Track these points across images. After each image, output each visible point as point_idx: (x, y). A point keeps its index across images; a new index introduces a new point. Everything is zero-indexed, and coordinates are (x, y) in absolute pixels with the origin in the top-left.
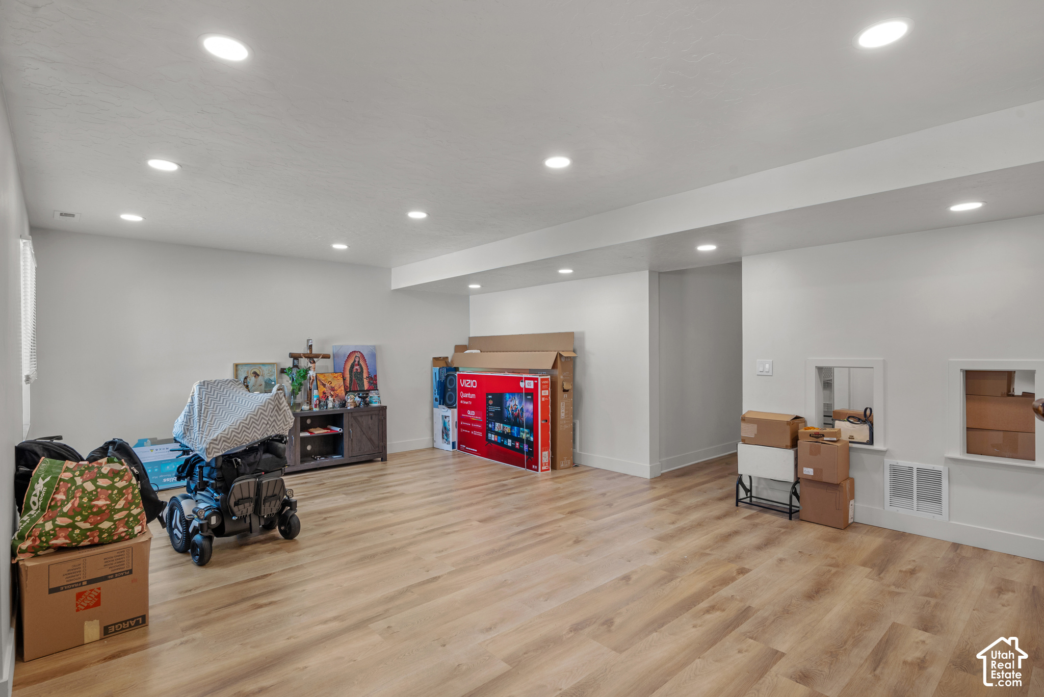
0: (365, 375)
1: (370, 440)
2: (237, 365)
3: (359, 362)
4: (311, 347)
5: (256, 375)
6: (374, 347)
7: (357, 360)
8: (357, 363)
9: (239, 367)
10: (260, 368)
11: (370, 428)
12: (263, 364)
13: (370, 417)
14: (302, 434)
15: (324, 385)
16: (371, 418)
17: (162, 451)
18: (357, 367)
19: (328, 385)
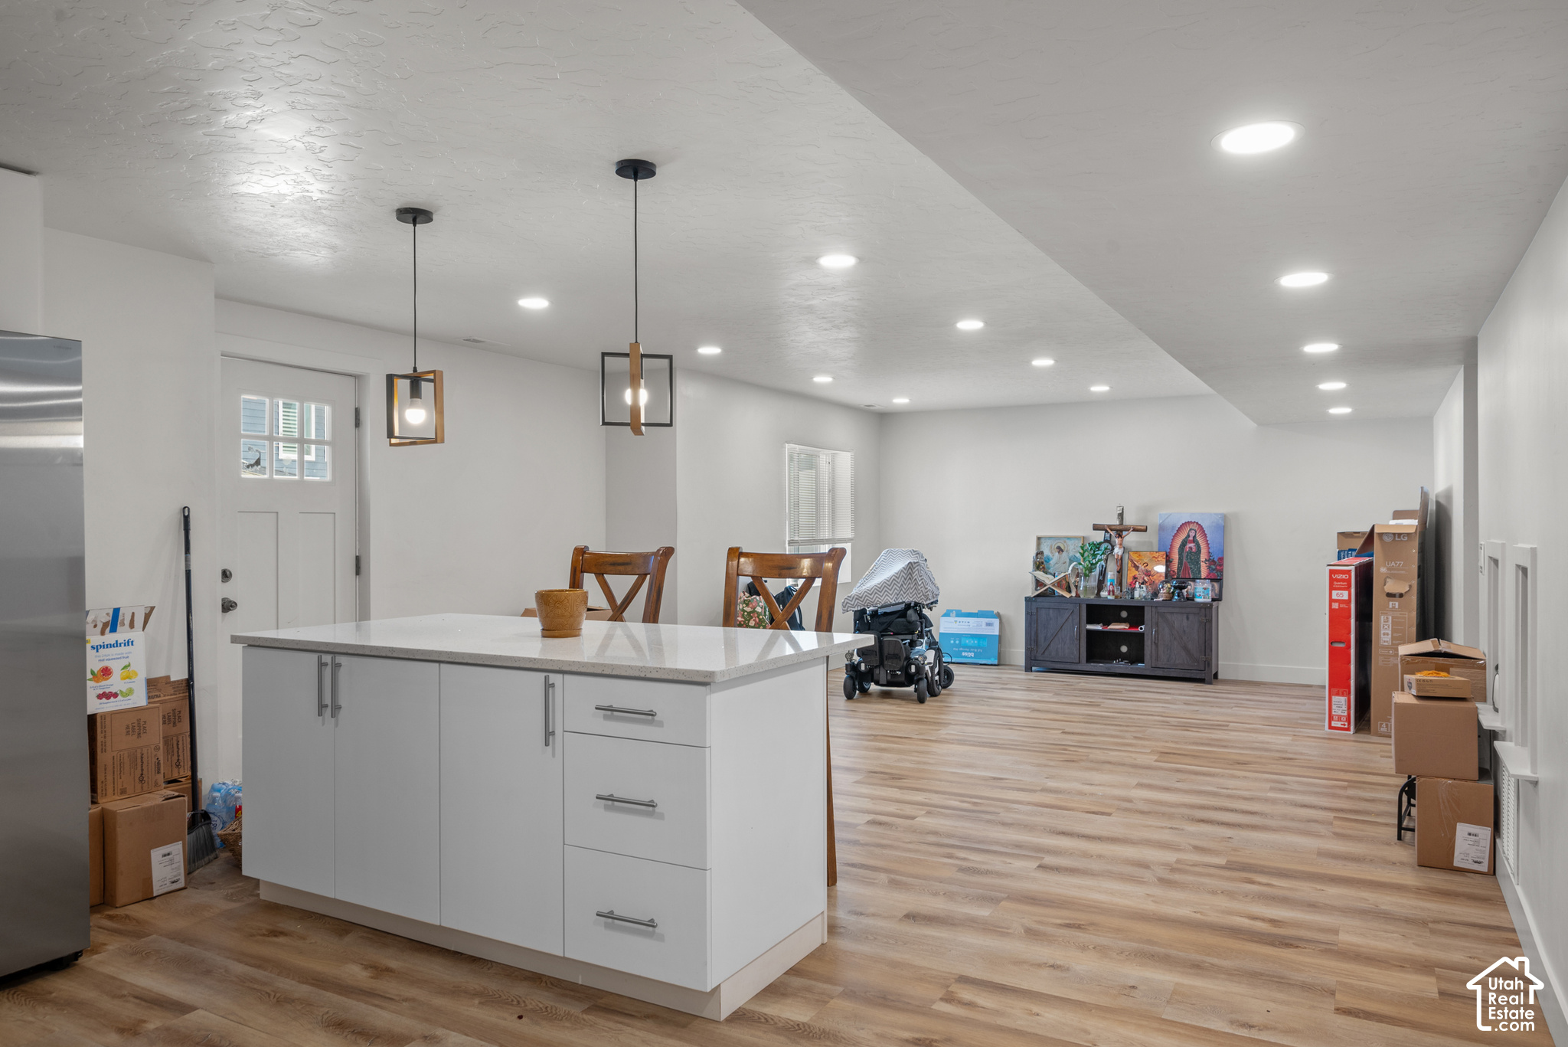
0: (1203, 557)
1: (1185, 648)
2: (1039, 539)
3: (1195, 537)
4: (1121, 516)
5: (1060, 550)
6: (1224, 517)
7: (1192, 534)
8: (1191, 538)
9: (1042, 540)
10: (1065, 542)
11: (1184, 631)
12: (1069, 538)
13: (1185, 616)
14: (1090, 627)
15: (1137, 568)
16: (1188, 618)
17: (964, 624)
18: (1192, 545)
19: (1142, 567)
